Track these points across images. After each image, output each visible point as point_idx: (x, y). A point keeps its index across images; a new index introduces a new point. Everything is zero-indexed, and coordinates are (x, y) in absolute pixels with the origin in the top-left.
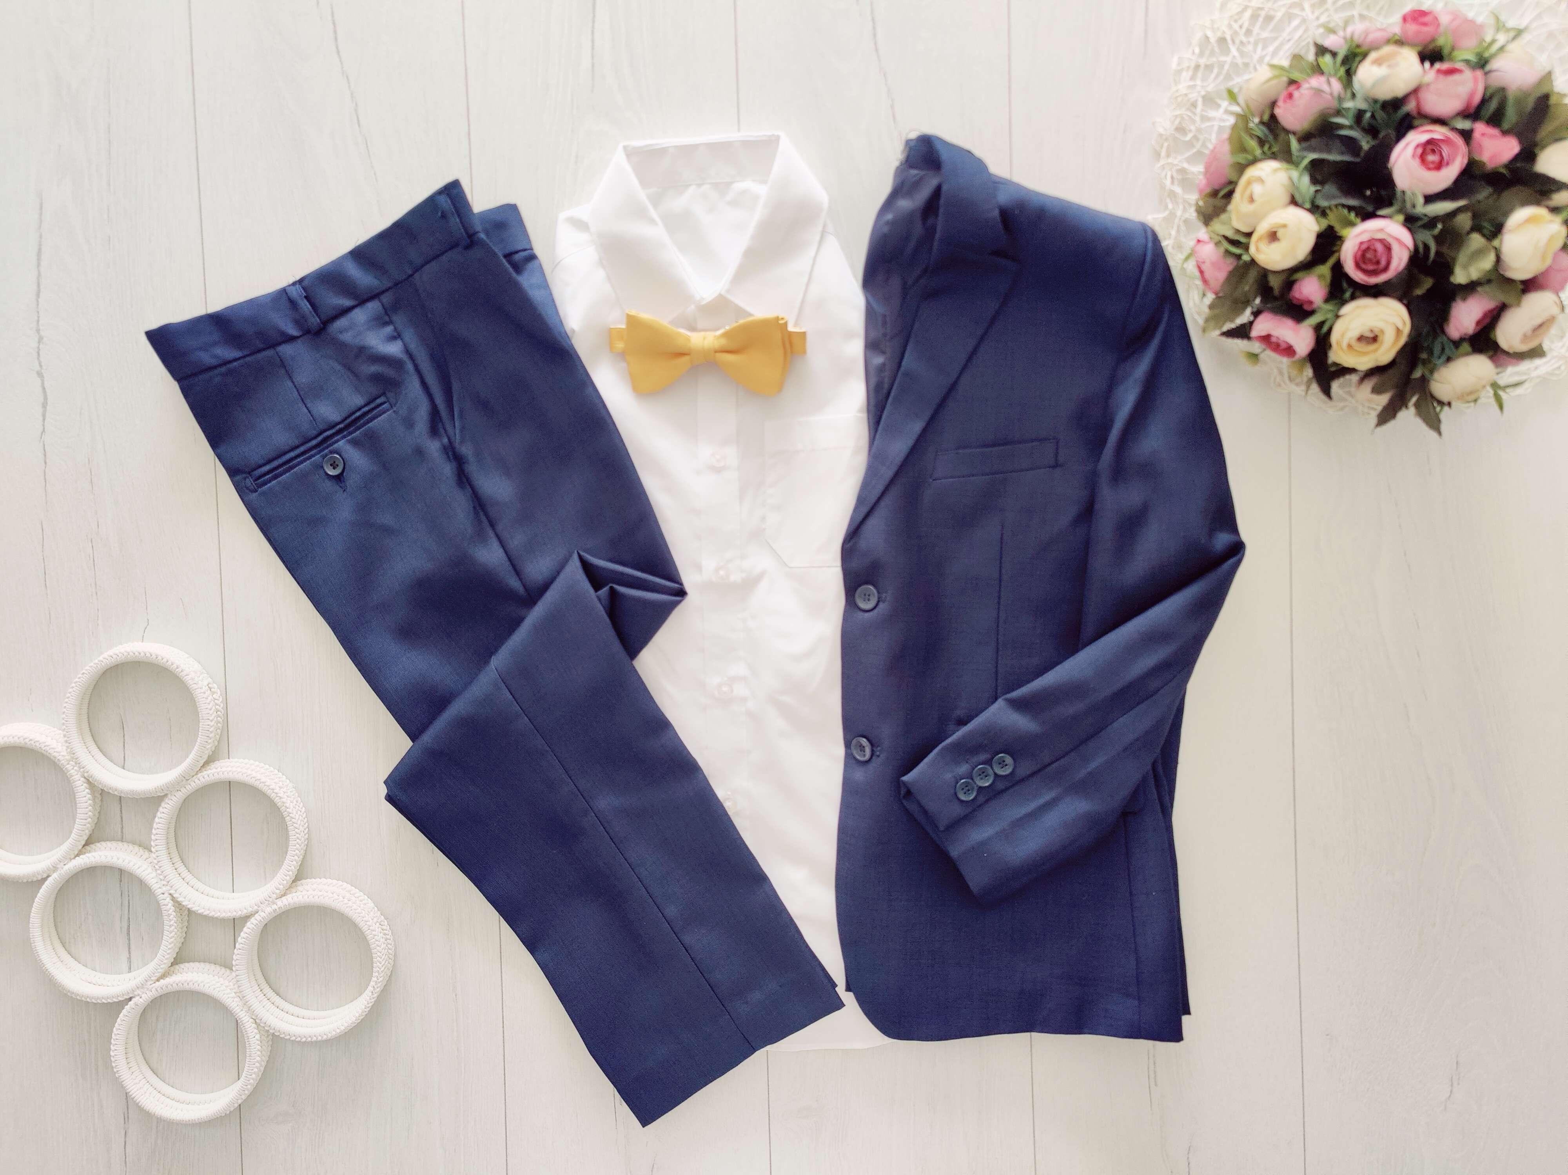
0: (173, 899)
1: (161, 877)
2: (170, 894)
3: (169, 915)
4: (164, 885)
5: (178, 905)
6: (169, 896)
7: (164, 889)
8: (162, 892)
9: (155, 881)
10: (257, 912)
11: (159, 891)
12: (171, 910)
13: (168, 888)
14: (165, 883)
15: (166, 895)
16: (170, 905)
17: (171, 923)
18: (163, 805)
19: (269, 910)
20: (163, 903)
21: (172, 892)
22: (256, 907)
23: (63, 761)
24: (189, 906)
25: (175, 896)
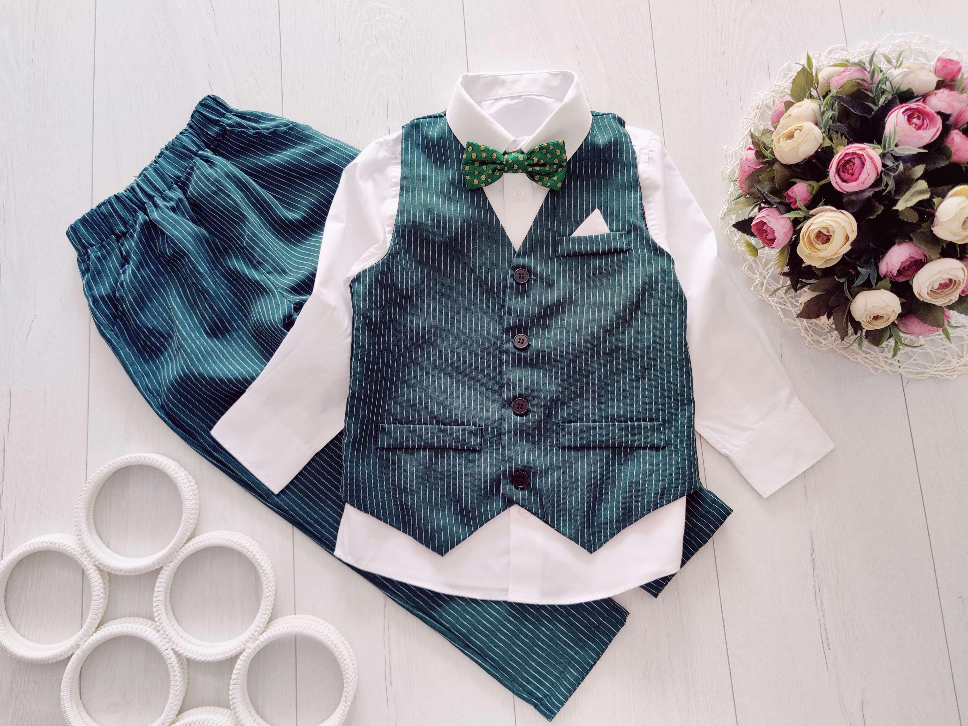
0: (175, 652)
1: (164, 636)
2: (173, 649)
3: (173, 666)
4: (166, 642)
5: (180, 656)
6: (172, 651)
7: (167, 645)
8: (166, 648)
9: (159, 640)
10: (245, 650)
11: (163, 648)
12: (175, 662)
13: (170, 644)
15: (170, 650)
16: (173, 658)
17: (176, 674)
18: (160, 576)
19: (253, 646)
20: (168, 658)
21: (174, 647)
23: (78, 556)
24: (189, 656)
25: (176, 649)
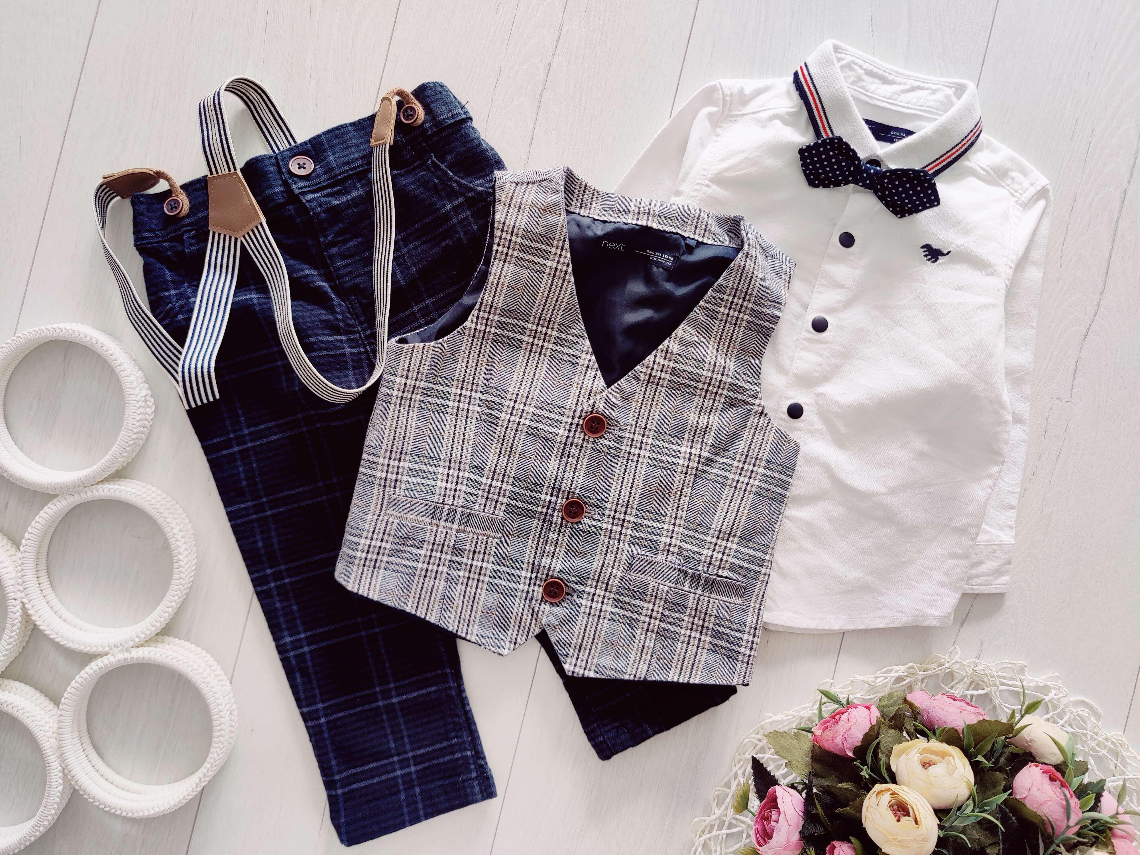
0: (24, 608)
1: (20, 581)
2: (23, 603)
3: (13, 625)
4: (19, 591)
5: (26, 616)
6: (21, 604)
7: (18, 595)
8: (15, 597)
9: (12, 582)
10: (107, 655)
11: (12, 595)
12: (17, 621)
13: (23, 595)
14: (21, 588)
15: (18, 602)
16: (18, 614)
17: (13, 634)
18: (49, 505)
19: (120, 656)
20: (11, 610)
21: (24, 600)
22: (107, 649)
24: (37, 623)
25: (27, 606)
